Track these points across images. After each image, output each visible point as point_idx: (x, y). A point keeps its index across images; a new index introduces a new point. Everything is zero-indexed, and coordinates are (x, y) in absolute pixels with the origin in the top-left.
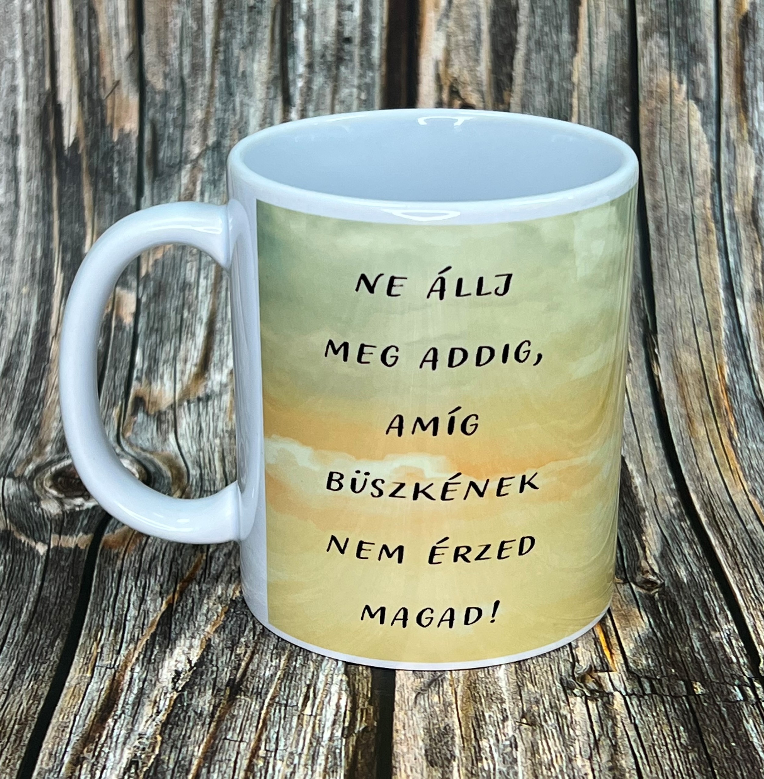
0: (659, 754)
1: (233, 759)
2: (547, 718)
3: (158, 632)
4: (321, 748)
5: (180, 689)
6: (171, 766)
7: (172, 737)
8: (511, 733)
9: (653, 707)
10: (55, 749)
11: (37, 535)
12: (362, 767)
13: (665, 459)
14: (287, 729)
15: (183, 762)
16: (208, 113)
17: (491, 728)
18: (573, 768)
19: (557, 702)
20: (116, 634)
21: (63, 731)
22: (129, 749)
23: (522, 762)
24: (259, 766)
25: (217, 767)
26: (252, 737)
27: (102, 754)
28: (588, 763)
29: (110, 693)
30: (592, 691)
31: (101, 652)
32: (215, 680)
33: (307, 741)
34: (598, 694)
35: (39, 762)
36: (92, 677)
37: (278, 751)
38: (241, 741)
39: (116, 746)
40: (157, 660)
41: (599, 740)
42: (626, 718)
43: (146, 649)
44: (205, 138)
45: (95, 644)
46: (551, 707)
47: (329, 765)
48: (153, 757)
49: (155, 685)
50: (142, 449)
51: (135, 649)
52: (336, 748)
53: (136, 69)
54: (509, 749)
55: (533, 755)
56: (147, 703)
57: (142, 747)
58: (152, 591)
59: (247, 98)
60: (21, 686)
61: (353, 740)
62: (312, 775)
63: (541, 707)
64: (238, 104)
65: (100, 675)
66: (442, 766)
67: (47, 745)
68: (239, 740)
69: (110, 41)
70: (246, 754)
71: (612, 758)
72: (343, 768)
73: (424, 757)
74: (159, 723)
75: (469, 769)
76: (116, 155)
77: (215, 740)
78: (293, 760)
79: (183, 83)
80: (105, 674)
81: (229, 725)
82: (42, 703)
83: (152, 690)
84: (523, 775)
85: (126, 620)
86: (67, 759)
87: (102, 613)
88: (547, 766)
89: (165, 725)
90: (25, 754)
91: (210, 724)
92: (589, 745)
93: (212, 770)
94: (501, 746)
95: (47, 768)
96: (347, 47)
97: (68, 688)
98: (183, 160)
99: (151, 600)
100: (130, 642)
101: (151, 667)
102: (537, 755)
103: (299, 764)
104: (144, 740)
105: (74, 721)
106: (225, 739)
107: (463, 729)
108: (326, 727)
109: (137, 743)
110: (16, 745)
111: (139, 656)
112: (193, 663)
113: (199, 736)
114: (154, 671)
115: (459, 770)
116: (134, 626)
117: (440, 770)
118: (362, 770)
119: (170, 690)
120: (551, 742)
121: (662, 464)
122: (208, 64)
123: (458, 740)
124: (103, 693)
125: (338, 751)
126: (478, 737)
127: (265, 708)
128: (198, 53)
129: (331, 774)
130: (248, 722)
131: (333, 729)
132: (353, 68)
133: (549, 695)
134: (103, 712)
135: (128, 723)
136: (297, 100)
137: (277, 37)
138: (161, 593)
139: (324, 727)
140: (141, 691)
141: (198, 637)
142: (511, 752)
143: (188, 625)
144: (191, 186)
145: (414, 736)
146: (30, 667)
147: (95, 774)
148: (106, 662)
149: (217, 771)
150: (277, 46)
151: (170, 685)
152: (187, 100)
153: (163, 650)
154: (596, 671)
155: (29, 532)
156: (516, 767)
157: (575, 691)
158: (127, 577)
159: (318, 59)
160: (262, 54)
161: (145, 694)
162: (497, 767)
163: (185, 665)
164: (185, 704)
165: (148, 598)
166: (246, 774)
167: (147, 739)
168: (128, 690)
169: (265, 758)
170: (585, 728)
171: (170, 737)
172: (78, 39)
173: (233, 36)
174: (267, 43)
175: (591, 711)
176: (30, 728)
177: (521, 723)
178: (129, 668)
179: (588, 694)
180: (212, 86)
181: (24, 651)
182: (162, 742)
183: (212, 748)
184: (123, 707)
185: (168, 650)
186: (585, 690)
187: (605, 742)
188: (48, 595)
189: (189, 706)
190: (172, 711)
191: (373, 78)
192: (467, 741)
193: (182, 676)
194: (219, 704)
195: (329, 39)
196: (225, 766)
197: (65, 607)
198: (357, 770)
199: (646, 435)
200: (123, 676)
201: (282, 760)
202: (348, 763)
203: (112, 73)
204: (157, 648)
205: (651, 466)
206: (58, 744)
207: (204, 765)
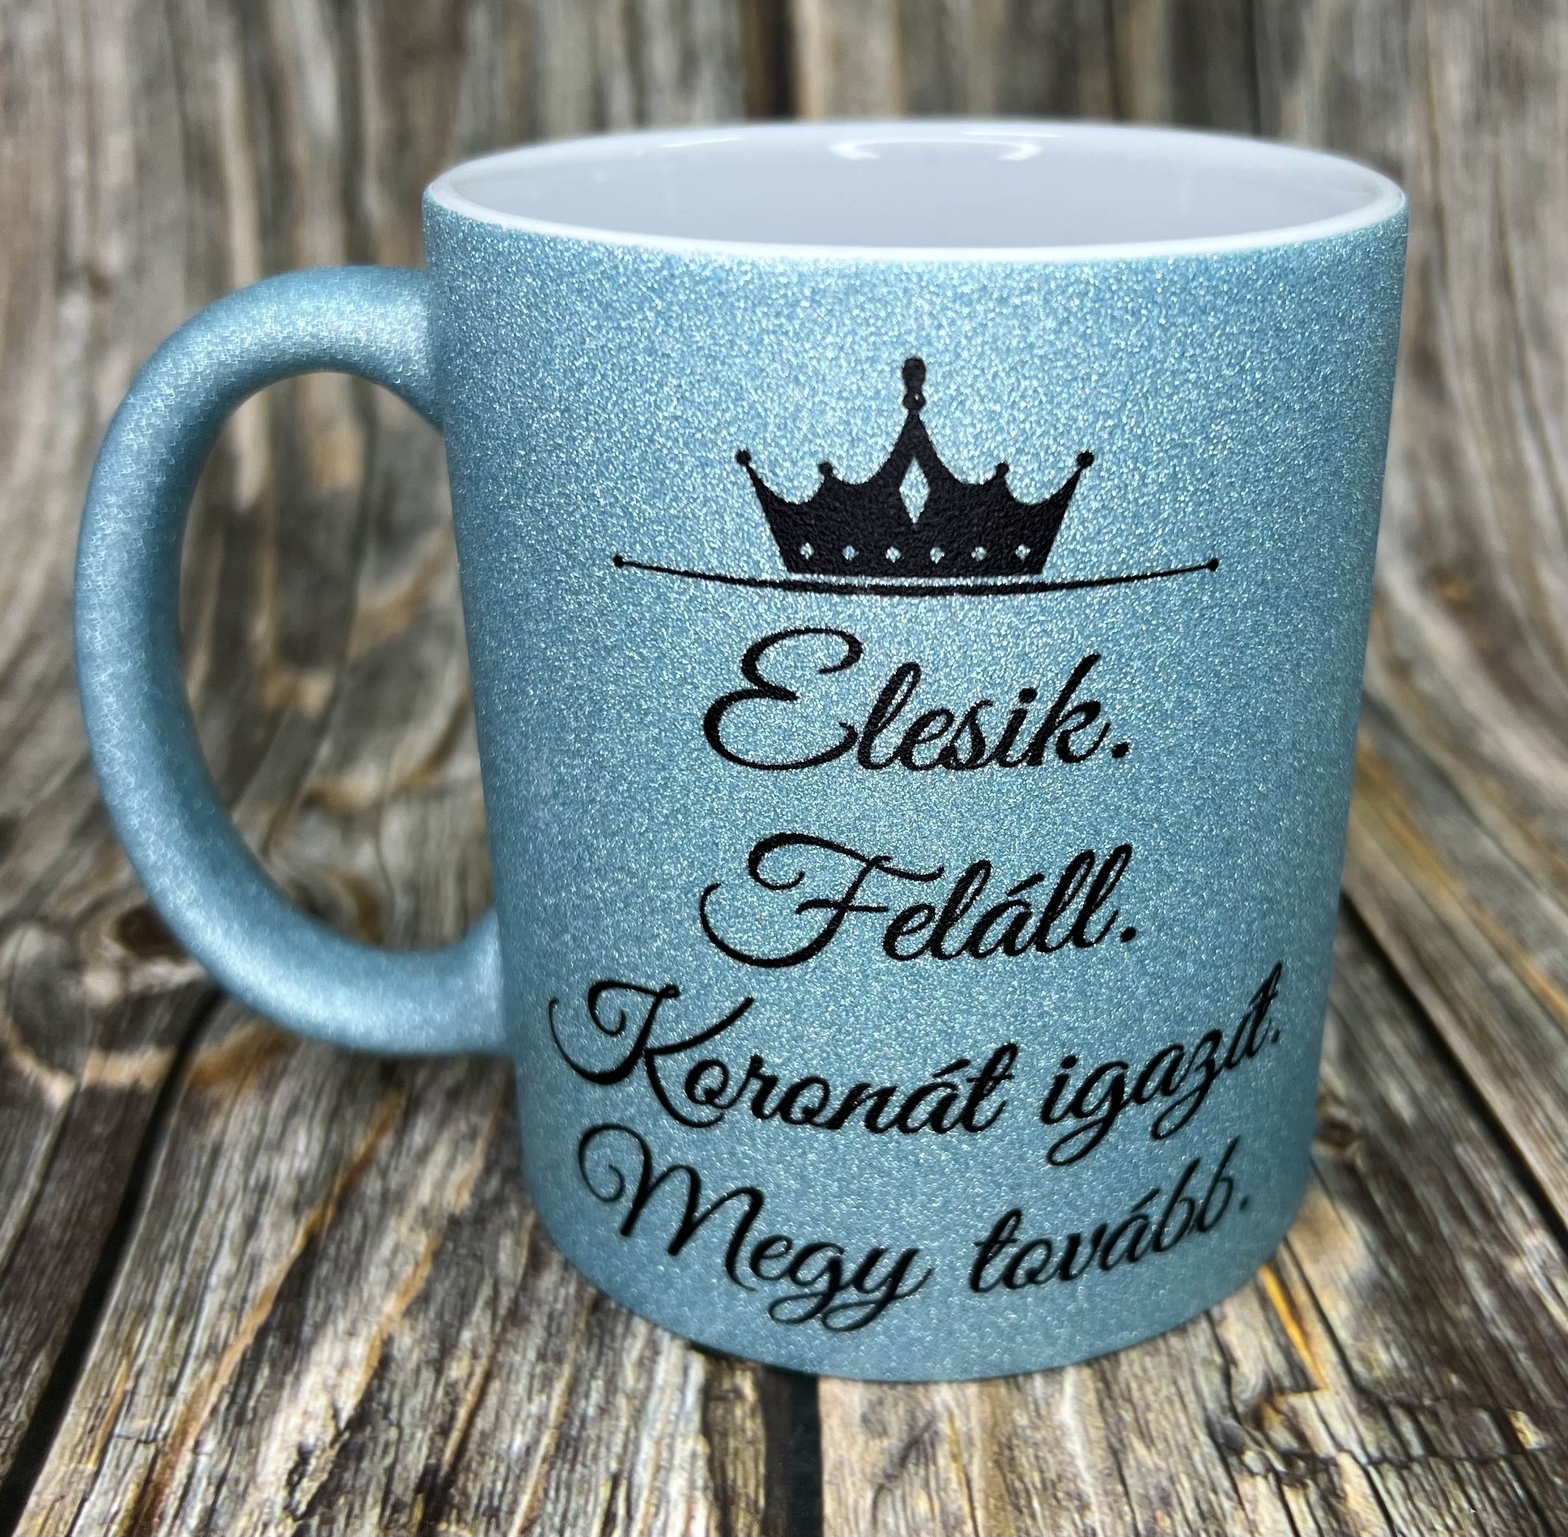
3: (275, 1322)
11: (60, 1053)
19: (1212, 1497)
30: (1288, 1457)
34: (1301, 1464)
40: (261, 1411)
43: (238, 1378)
45: (124, 1364)
46: (1203, 1516)
49: (244, 1496)
51: (214, 1377)
58: (278, 1201)
85: (206, 1287)
87: (156, 1268)
99: (272, 1226)
100: (206, 1357)
101: (243, 1434)
112: (344, 1417)
114: (249, 1447)
116: (222, 1306)
133: (1188, 1475)
138: (296, 1203)
141: (364, 1332)
143: (347, 1296)
151: (282, 1495)
153: (278, 1376)
154: (1282, 1391)
155: (45, 1048)
157: (1248, 1458)
158: (230, 1162)
163: (325, 1428)
165: (267, 1221)
178: (191, 1442)
179: (1279, 1466)
186: (1270, 1454)
188: (48, 1221)
197: (78, 1254)
204: (266, 1371)
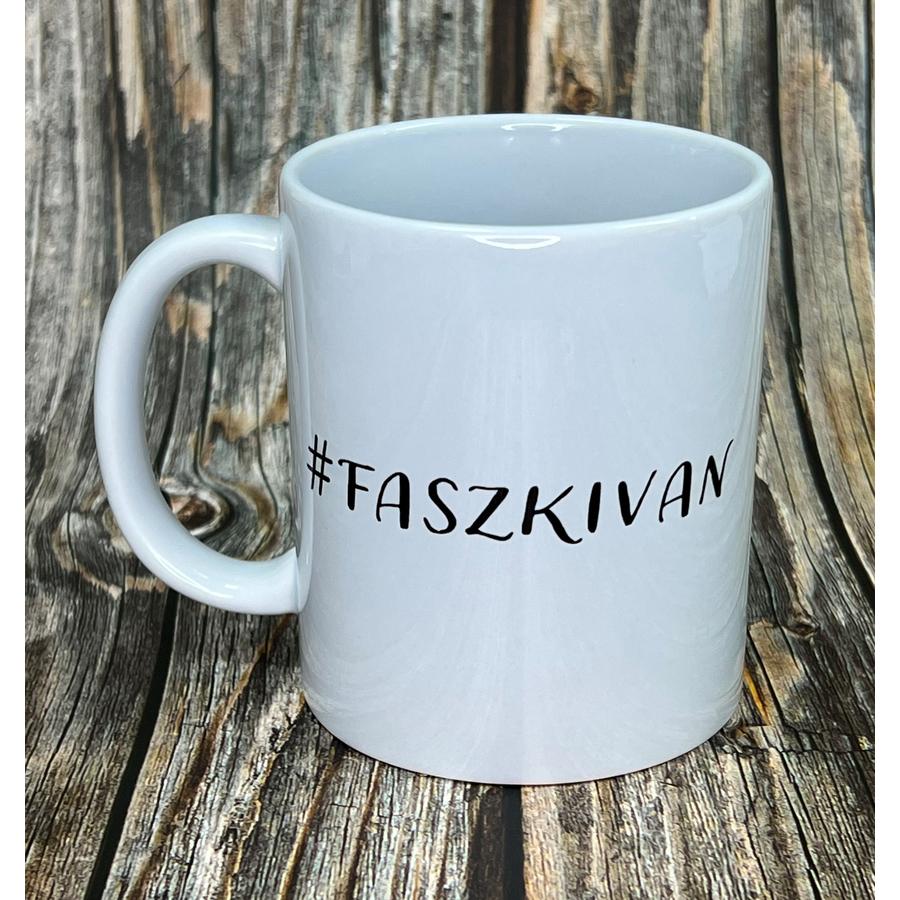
0: (824, 817)
1: (343, 827)
2: (695, 778)
3: (251, 686)
4: (441, 813)
5: (279, 749)
6: (274, 834)
7: (273, 802)
8: (655, 795)
9: (815, 764)
10: (142, 816)
11: (109, 576)
12: (488, 834)
13: (814, 487)
14: (402, 793)
15: (286, 830)
16: (290, 101)
17: (631, 789)
18: (727, 833)
19: (705, 760)
20: (204, 689)
21: (150, 796)
22: (226, 816)
23: (669, 827)
24: (372, 834)
25: (325, 835)
26: (363, 801)
27: (196, 821)
28: (744, 828)
29: (200, 755)
30: (744, 748)
31: (188, 709)
32: (318, 739)
33: (425, 805)
34: (751, 750)
35: (124, 831)
36: (179, 736)
37: (393, 817)
38: (351, 806)
39: (210, 813)
40: (252, 717)
41: (755, 801)
42: (784, 777)
43: (239, 704)
44: (287, 128)
45: (181, 699)
46: (699, 765)
47: (451, 832)
48: (253, 824)
49: (251, 744)
50: (222, 479)
51: (226, 704)
52: (458, 813)
53: (207, 51)
54: (653, 813)
55: (681, 819)
56: (243, 765)
57: (239, 813)
58: (242, 640)
59: (333, 82)
60: (100, 747)
61: (477, 803)
62: (433, 844)
63: (688, 765)
64: (324, 91)
65: (188, 733)
66: (579, 832)
67: (133, 812)
68: (348, 805)
69: (177, 21)
70: (357, 821)
71: (771, 822)
72: (467, 835)
73: (558, 822)
74: (257, 787)
75: (610, 834)
76: (186, 150)
77: (321, 806)
78: (410, 826)
79: (261, 67)
80: (194, 733)
81: (336, 789)
82: (125, 765)
83: (247, 751)
84: (671, 841)
85: (214, 672)
86: (156, 827)
87: (187, 664)
88: (698, 831)
89: (264, 789)
90: (109, 821)
91: (315, 788)
92: (744, 807)
93: (319, 838)
94: (645, 810)
95: (134, 837)
96: (446, 24)
97: (153, 749)
98: (262, 154)
99: (241, 650)
100: (220, 697)
101: (245, 725)
102: (685, 819)
103: (417, 830)
104: (242, 806)
105: (162, 785)
106: (333, 804)
107: (600, 790)
108: (446, 789)
109: (233, 810)
110: (98, 812)
111: (231, 712)
112: (292, 720)
113: (303, 801)
114: (249, 729)
115: (598, 836)
116: (224, 679)
117: (577, 836)
118: (489, 837)
119: (268, 750)
120: (701, 805)
121: (811, 492)
122: (290, 43)
123: (595, 802)
124: (192, 754)
125: (460, 816)
126: (618, 800)
127: (376, 770)
128: (277, 31)
129: (454, 841)
130: (358, 785)
131: (454, 792)
132: (454, 47)
134: (194, 776)
135: (223, 787)
136: (391, 84)
137: (368, 13)
138: (252, 641)
139: (443, 790)
140: (236, 752)
141: (296, 691)
142: (656, 816)
143: (285, 678)
144: (271, 185)
145: (545, 799)
146: (109, 726)
147: (188, 843)
148: (195, 720)
149: (325, 839)
150: (368, 23)
151: (268, 745)
152: (266, 86)
153: (258, 705)
154: (748, 725)
155: (100, 574)
156: (662, 833)
157: (725, 747)
158: (213, 623)
159: (414, 39)
160: (350, 33)
161: (240, 755)
162: (641, 833)
163: (284, 723)
164: (286, 766)
165: (238, 648)
166: (358, 843)
167: (245, 805)
168: (220, 751)
169: (378, 825)
170: (738, 789)
171: (270, 802)
172: (143, 17)
173: (318, 12)
174: (355, 21)
175: (744, 771)
176: (112, 793)
177: (666, 784)
178: (221, 727)
179: (740, 751)
180: (294, 70)
181: (101, 706)
182: (262, 808)
183: (319, 814)
184: (216, 769)
185: (263, 706)
186: (736, 746)
187: (761, 804)
188: (125, 645)
189: (290, 768)
190: (271, 774)
191: (477, 59)
192: (606, 804)
193: (281, 734)
194: (324, 766)
195: (427, 14)
196: (334, 833)
197: (145, 658)
198: (482, 837)
199: (792, 461)
200: (215, 736)
201: (397, 827)
202: (473, 830)
203: (181, 56)
204: (251, 703)
205: (798, 494)
206: (145, 811)
207: (311, 833)
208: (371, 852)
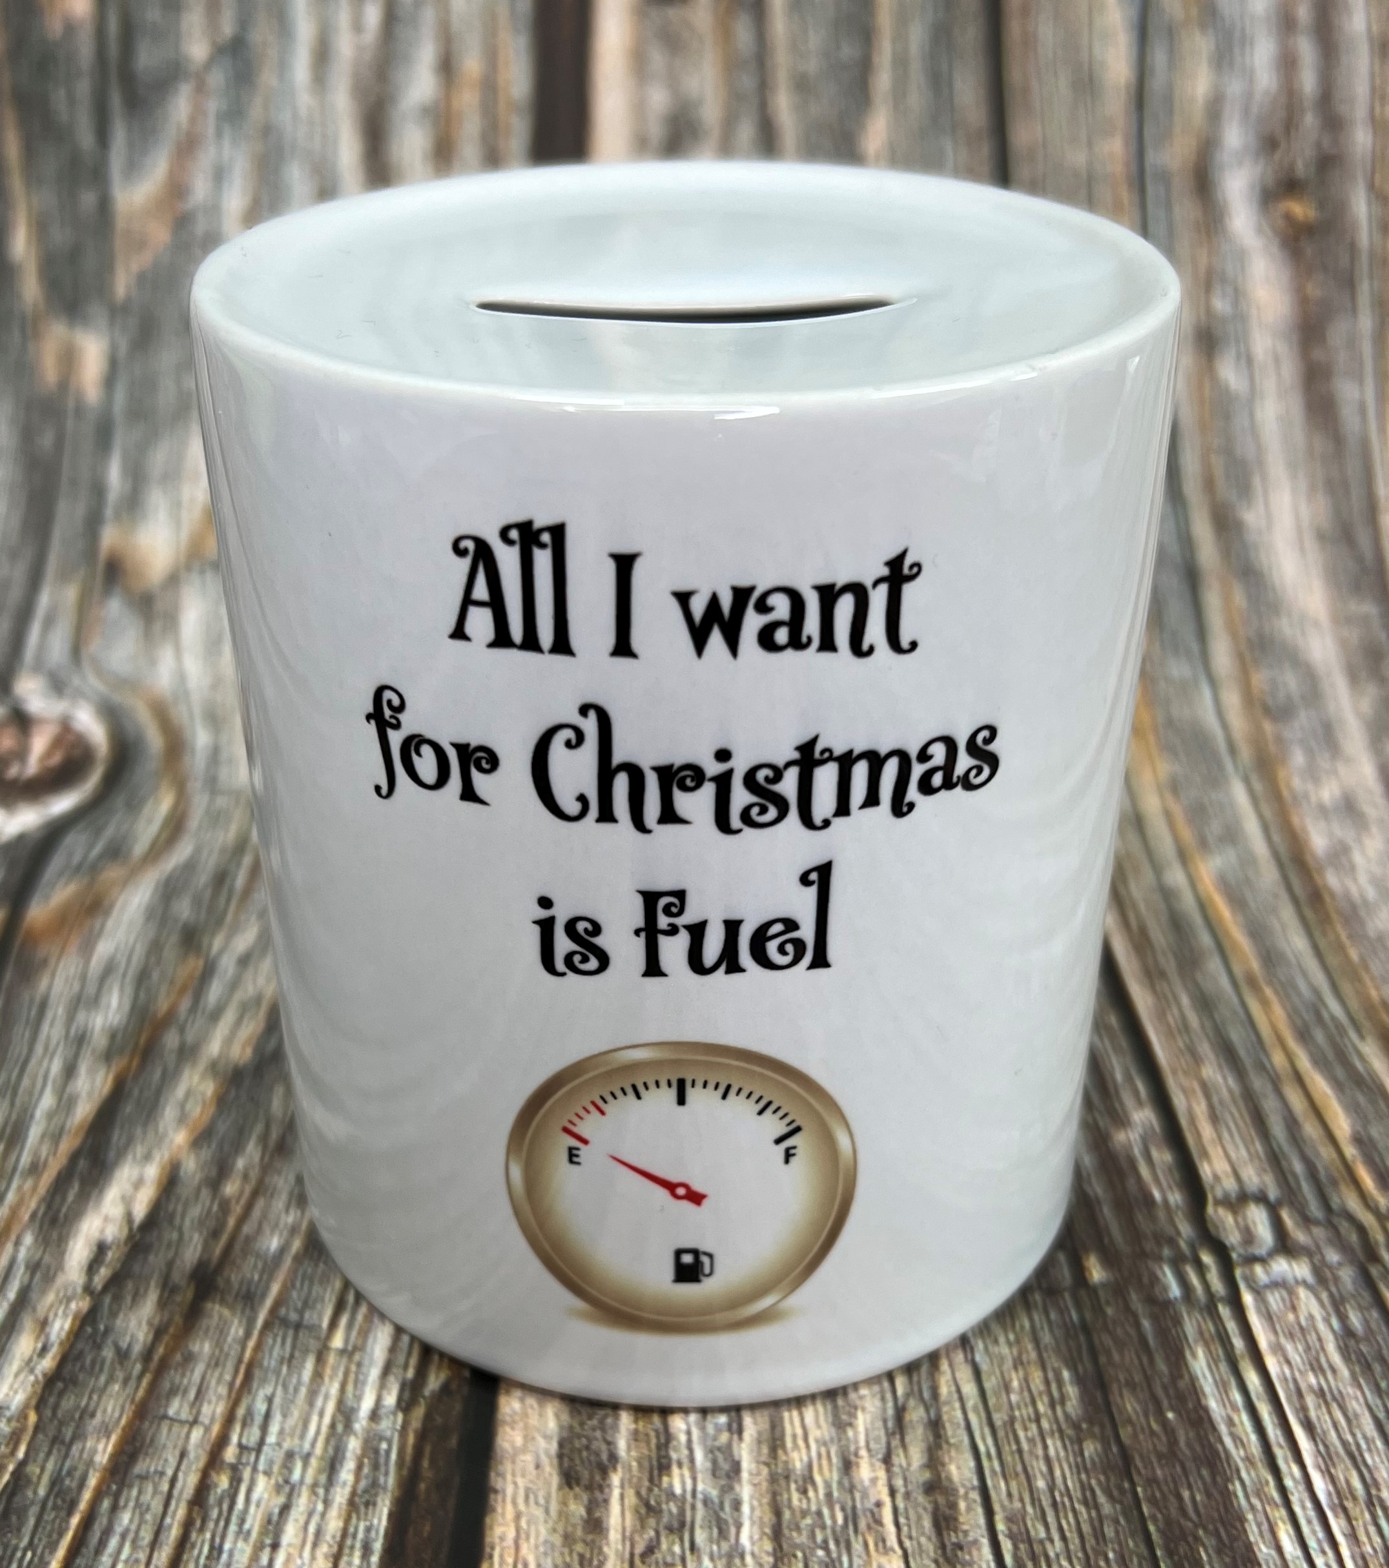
0: (1025, 1446)
1: (170, 1472)
4: (352, 1440)
5: (99, 1289)
6: (42, 1492)
7: (60, 1414)
12: (428, 1491)
14: (291, 1389)
15: (67, 1482)
18: (851, 1487)
23: (751, 1474)
24: (219, 1491)
25: (135, 1492)
26: (219, 1410)
28: (882, 1474)
32: (171, 1263)
33: (327, 1420)
37: (265, 1449)
40: (71, 1216)
41: (905, 1408)
43: (55, 1189)
47: (363, 1484)
48: (12, 1467)
49: (53, 1278)
52: (381, 1440)
54: (724, 1437)
55: (774, 1451)
56: (29, 1327)
61: (419, 1412)
62: (323, 1515)
66: (589, 1488)
68: (191, 1419)
70: (197, 1458)
71: (931, 1458)
72: (389, 1495)
73: (555, 1461)
74: (40, 1377)
75: (644, 1492)
77: (142, 1422)
78: (290, 1471)
81: (178, 1380)
83: (44, 1293)
84: (752, 1509)
88: (801, 1484)
89: (50, 1382)
91: (140, 1379)
92: (885, 1421)
93: (122, 1501)
94: (710, 1429)
101: (55, 1233)
102: (780, 1452)
103: (302, 1483)
104: (3, 1423)
106: (164, 1416)
108: (369, 1381)
111: (38, 1207)
112: (137, 1222)
113: (113, 1411)
115: (622, 1497)
117: (585, 1497)
118: (428, 1500)
119: (79, 1291)
123: (625, 1413)
125: (384, 1446)
127: (256, 1333)
129: (362, 1509)
130: (217, 1372)
131: (382, 1389)
139: (365, 1381)
140: (24, 1295)
142: (729, 1445)
151: (82, 1280)
153: (87, 1190)
156: (737, 1488)
161: (30, 1302)
162: (700, 1487)
163: (120, 1230)
164: (102, 1327)
166: (189, 1513)
167: (9, 1420)
169: (234, 1467)
171: (54, 1413)
178: (15, 1237)
182: (36, 1427)
183: (134, 1438)
185: (95, 1192)
187: (916, 1415)
189: (107, 1332)
190: (72, 1346)
193: (110, 1255)
194: (168, 1325)
196: (150, 1490)
198: (418, 1499)
201: (267, 1473)
202: (401, 1480)
204: (76, 1186)
207: (109, 1487)
208: (208, 1535)
